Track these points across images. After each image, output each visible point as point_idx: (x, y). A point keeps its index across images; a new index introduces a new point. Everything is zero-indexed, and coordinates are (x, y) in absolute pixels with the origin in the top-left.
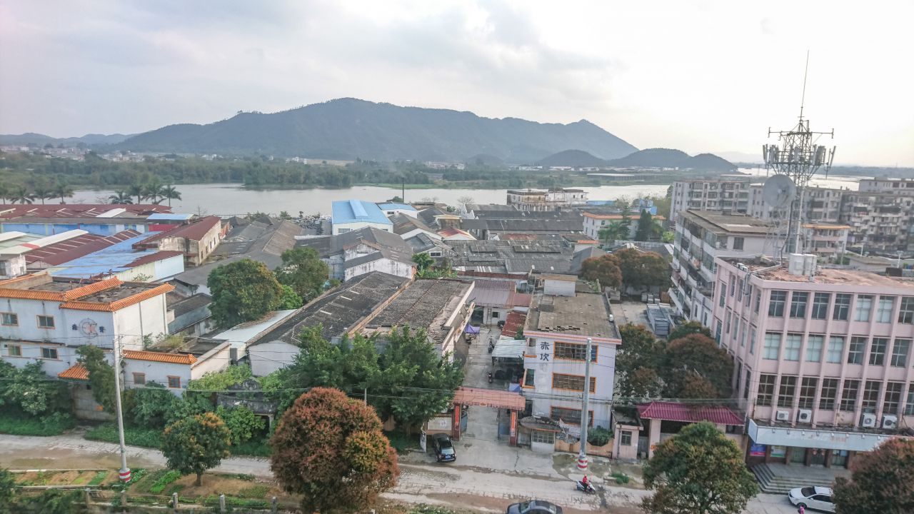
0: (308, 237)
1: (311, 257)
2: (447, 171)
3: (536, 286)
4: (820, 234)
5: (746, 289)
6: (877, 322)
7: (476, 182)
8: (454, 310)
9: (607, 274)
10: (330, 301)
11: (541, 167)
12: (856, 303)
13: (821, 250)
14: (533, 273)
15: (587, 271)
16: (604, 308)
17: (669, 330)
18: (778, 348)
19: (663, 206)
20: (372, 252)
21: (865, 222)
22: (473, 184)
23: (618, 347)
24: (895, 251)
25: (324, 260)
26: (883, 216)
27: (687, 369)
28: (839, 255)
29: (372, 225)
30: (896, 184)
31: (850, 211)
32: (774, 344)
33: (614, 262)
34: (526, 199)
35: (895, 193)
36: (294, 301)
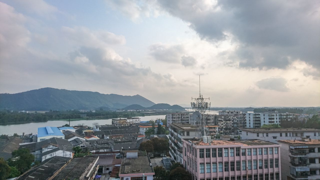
0: (26, 143)
1: (26, 152)
2: (88, 113)
3: (124, 155)
4: (211, 129)
5: (192, 149)
6: (230, 156)
7: (100, 117)
8: (90, 169)
9: (149, 148)
10: (34, 172)
11: (124, 110)
12: (224, 151)
13: (211, 134)
14: (122, 150)
15: (142, 147)
16: (148, 161)
18: (204, 169)
19: (165, 122)
20: (55, 148)
21: (222, 124)
22: (99, 117)
23: (154, 176)
24: (232, 133)
25: (32, 153)
26: (227, 122)
28: (217, 135)
29: (55, 136)
30: (228, 112)
31: (218, 121)
32: (203, 167)
33: (151, 143)
34: (119, 122)
35: (229, 115)
36: (17, 174)
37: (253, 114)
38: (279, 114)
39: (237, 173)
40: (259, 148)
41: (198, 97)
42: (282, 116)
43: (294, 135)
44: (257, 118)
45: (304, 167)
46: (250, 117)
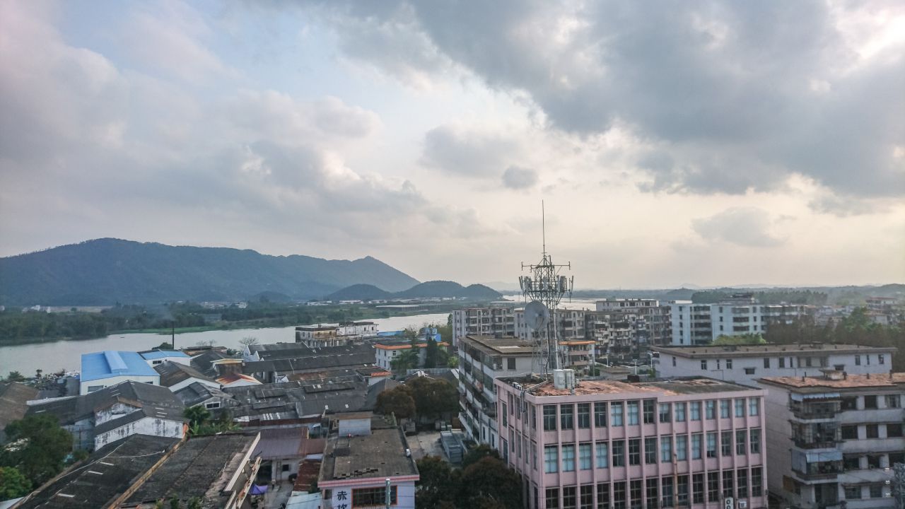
0: (47, 400)
1: (49, 426)
2: (226, 310)
3: (331, 427)
4: (574, 349)
5: (522, 405)
6: (629, 425)
7: (260, 320)
8: (236, 469)
9: (401, 406)
10: (73, 479)
11: (331, 302)
12: (610, 410)
13: (577, 363)
14: (326, 414)
15: (383, 405)
16: (401, 443)
17: (462, 456)
18: (557, 461)
19: (446, 333)
20: (131, 410)
21: (605, 336)
22: (257, 323)
23: (417, 483)
24: (631, 360)
25: (66, 427)
26: (618, 330)
27: (483, 494)
28: (591, 367)
29: (133, 379)
30: (622, 304)
31: (593, 328)
32: (553, 457)
33: (408, 392)
34: (316, 335)
35: (623, 310)
36: (20, 487)
37: (691, 308)
38: (761, 308)
39: (647, 470)
40: (707, 401)
41: (539, 260)
42: (769, 312)
43: (803, 363)
44: (701, 317)
45: (829, 450)
46: (681, 317)
